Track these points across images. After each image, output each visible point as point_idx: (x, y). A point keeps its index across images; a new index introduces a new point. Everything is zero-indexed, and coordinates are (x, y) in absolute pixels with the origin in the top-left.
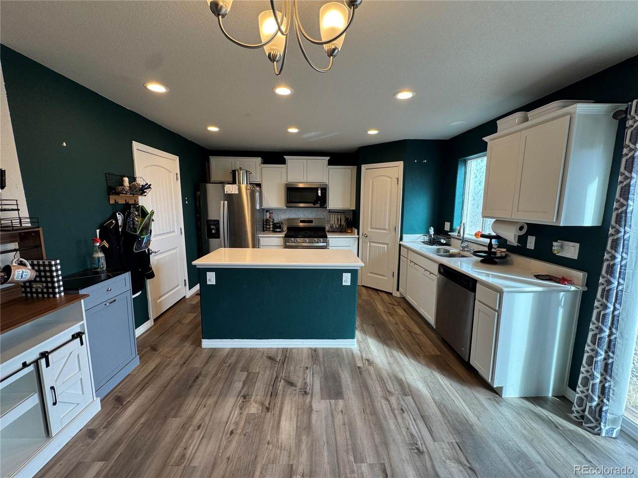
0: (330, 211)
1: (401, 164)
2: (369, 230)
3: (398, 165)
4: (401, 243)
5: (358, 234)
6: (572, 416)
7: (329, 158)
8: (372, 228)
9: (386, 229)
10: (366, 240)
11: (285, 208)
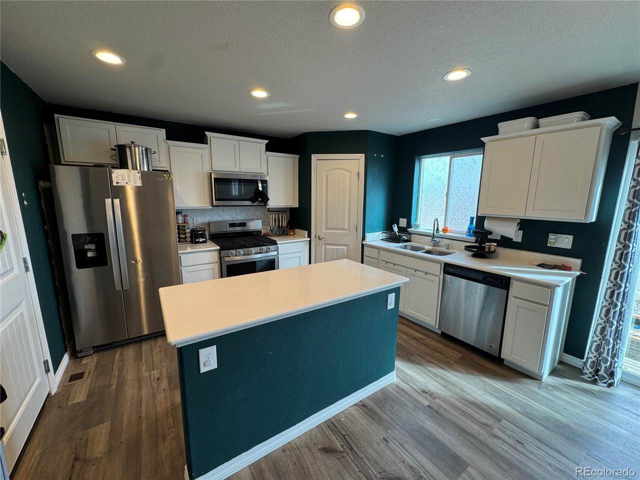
0: (269, 210)
1: (362, 157)
2: (324, 230)
3: (358, 158)
4: (364, 242)
5: (309, 236)
6: (585, 377)
7: (267, 141)
8: (327, 228)
9: (345, 229)
10: (320, 243)
11: (211, 208)
